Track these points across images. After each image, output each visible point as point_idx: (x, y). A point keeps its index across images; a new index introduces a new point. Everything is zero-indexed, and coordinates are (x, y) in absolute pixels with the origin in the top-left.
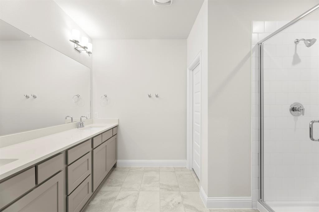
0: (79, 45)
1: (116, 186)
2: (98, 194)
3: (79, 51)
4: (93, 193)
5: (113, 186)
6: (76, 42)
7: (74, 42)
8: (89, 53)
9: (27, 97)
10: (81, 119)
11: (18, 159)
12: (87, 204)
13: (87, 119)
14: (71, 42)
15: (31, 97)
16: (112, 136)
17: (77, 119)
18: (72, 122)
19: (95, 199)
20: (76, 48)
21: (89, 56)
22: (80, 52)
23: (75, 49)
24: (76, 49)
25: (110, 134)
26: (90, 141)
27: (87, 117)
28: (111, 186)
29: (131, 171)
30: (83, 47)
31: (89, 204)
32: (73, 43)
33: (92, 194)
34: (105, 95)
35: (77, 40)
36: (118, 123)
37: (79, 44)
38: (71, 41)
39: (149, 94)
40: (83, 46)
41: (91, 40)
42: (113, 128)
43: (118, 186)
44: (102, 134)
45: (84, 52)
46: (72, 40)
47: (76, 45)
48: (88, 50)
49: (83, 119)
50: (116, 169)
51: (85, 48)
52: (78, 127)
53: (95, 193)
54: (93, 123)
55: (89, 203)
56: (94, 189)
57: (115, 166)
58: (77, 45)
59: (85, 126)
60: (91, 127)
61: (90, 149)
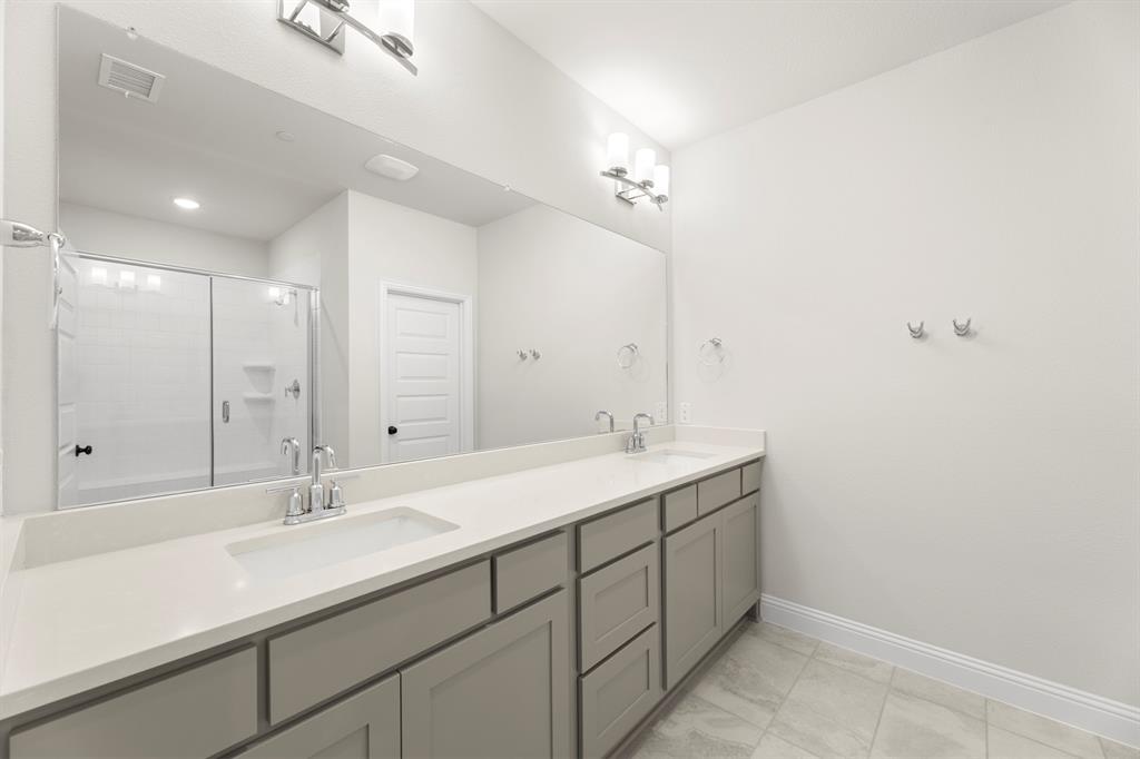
0: (630, 182)
1: (752, 701)
2: (685, 705)
3: (629, 203)
4: (666, 693)
5: (742, 696)
6: (618, 173)
7: (612, 175)
8: (660, 199)
9: (523, 356)
10: (635, 423)
11: (457, 527)
12: (645, 724)
13: (652, 423)
14: (604, 177)
15: (530, 356)
16: (739, 495)
17: (624, 423)
18: (612, 431)
19: (674, 716)
20: (623, 195)
21: (661, 209)
22: (632, 204)
23: (619, 197)
24: (623, 199)
25: (730, 489)
26: (655, 504)
27: (651, 418)
28: (735, 693)
29: (822, 659)
30: (639, 186)
31: (654, 729)
32: (611, 181)
33: (662, 696)
34: (713, 342)
35: (619, 166)
36: (762, 450)
37: (627, 177)
38: (604, 174)
39: (915, 326)
40: (638, 180)
41: (667, 154)
42: (741, 467)
43: (762, 704)
44: (697, 482)
45: (644, 202)
46: (606, 170)
47: (620, 183)
48: (655, 192)
49: (641, 421)
50: (756, 626)
51: (645, 185)
52: (627, 450)
53: (673, 696)
54: (674, 439)
55: (654, 723)
56: (671, 682)
57: (752, 615)
58: (626, 184)
59: (650, 449)
60: (667, 453)
61: (655, 534)
